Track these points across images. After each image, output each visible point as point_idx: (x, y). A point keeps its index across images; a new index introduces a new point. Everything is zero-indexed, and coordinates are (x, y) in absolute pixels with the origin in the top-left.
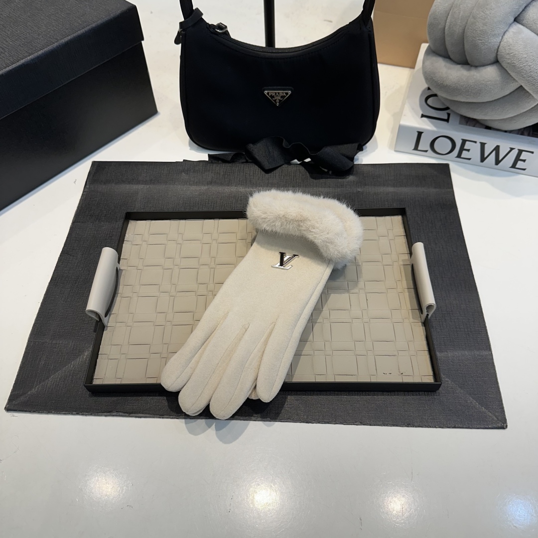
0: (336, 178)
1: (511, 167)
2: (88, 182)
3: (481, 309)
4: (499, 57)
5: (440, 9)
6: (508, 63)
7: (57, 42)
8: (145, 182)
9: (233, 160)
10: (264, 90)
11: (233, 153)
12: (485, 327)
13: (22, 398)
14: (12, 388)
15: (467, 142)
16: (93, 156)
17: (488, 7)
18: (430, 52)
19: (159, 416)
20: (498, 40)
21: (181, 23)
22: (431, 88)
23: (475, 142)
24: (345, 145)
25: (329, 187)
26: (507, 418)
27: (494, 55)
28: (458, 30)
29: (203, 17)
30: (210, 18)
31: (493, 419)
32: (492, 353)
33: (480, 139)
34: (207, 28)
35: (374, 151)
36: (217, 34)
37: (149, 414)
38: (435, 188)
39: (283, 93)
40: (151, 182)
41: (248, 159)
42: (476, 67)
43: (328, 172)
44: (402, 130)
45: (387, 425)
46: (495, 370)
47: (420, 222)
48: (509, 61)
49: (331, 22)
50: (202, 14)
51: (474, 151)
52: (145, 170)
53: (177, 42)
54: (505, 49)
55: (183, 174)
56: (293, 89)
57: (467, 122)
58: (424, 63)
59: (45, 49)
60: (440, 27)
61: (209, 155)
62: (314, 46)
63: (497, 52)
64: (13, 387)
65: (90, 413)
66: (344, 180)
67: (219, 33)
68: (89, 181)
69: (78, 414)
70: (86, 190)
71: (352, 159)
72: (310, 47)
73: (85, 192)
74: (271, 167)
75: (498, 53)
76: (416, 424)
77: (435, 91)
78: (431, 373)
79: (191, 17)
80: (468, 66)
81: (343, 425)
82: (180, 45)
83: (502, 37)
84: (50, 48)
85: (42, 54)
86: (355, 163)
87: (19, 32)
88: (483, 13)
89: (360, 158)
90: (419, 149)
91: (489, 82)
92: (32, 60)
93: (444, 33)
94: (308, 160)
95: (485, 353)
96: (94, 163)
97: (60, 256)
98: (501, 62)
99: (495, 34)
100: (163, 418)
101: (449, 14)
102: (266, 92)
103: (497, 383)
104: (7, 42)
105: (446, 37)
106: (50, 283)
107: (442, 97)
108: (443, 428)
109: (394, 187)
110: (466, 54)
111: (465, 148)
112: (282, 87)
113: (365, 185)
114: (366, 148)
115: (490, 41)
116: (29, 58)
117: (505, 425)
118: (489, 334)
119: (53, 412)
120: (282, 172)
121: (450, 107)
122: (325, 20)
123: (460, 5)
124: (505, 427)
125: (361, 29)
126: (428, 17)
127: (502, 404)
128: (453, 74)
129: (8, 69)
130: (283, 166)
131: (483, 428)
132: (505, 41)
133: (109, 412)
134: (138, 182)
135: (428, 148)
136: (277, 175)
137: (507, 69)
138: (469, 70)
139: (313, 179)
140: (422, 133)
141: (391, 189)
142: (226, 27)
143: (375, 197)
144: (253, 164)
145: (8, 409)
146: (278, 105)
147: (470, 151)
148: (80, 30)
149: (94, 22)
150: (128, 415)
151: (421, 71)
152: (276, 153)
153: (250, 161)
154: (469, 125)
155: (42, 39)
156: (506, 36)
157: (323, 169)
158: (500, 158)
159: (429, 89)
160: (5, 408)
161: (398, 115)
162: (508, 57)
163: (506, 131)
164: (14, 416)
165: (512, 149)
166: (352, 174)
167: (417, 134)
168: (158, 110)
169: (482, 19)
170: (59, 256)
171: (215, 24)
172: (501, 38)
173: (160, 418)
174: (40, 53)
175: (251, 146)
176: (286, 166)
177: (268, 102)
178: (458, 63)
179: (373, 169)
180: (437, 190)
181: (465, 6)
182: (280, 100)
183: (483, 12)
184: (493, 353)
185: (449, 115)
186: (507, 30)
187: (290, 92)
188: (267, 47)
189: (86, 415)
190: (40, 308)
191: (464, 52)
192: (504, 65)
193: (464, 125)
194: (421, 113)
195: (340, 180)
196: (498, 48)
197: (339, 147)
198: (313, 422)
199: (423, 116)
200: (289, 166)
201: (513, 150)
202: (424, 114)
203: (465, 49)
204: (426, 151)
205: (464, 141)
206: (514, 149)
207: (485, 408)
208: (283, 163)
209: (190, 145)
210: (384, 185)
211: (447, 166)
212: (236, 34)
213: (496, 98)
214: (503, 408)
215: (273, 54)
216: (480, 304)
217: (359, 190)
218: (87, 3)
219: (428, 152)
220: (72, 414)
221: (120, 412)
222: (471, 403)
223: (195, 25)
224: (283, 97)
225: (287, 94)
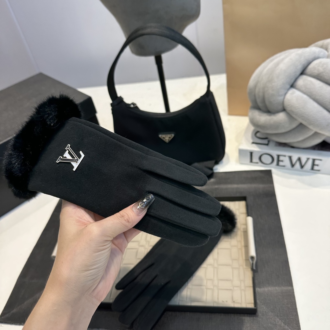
1: (311, 170)
3: (288, 259)
13: (7, 315)
14: (3, 309)
15: (280, 157)
17: (273, 81)
21: (111, 104)
23: (285, 156)
27: (282, 106)
28: (261, 94)
33: (288, 154)
34: (125, 105)
36: (131, 108)
38: (262, 184)
39: (170, 136)
42: (274, 113)
50: (123, 99)
51: (286, 162)
56: (175, 133)
62: (183, 110)
67: (133, 107)
71: (211, 169)
72: (181, 111)
75: (284, 106)
77: (258, 129)
78: (253, 301)
79: (116, 100)
80: (270, 113)
86: (214, 172)
88: (271, 85)
89: (218, 168)
90: (253, 162)
93: (255, 97)
95: (290, 288)
98: (286, 110)
99: (280, 95)
102: (160, 136)
103: (296, 309)
105: (256, 99)
107: (262, 132)
110: (268, 107)
111: (280, 160)
112: (169, 133)
113: (220, 184)
114: (221, 163)
115: (277, 99)
118: (292, 275)
121: (268, 137)
127: (299, 323)
135: (258, 161)
138: (270, 115)
140: (253, 153)
141: (235, 186)
142: (136, 104)
146: (168, 142)
147: (284, 161)
154: (281, 146)
158: (303, 165)
163: (303, 149)
164: (1, 326)
165: (308, 159)
167: (249, 154)
169: (271, 88)
172: (283, 97)
177: (162, 141)
179: (225, 175)
182: (168, 140)
184: (294, 288)
185: (269, 141)
186: (287, 93)
187: (173, 135)
194: (251, 141)
196: (283, 102)
197: (205, 163)
199: (253, 143)
203: (266, 105)
204: (257, 163)
206: (310, 159)
207: (287, 326)
210: (231, 184)
211: (270, 171)
213: (289, 130)
214: (299, 326)
215: (161, 116)
217: (216, 186)
222: (278, 322)
223: (118, 104)
224: (170, 138)
225: (172, 136)
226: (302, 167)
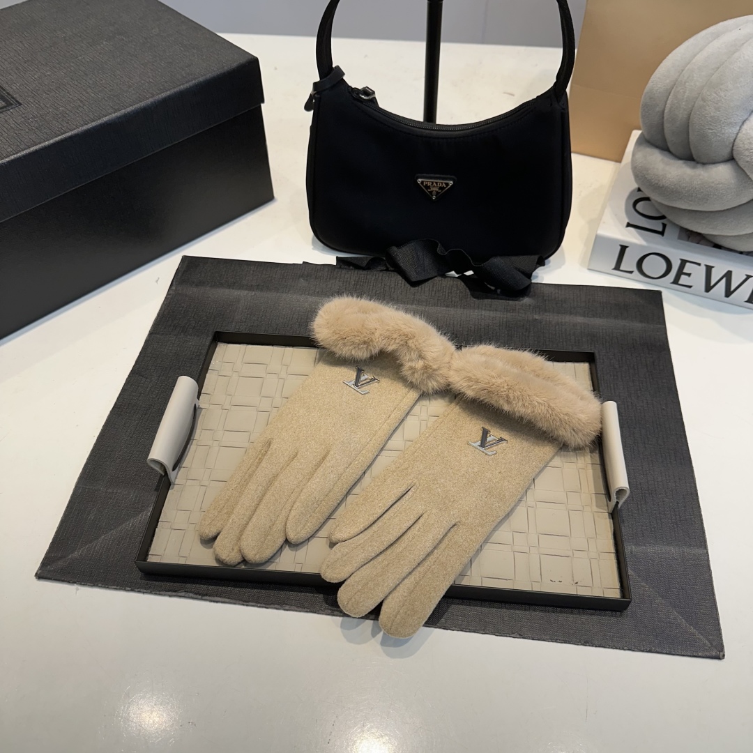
0: (506, 300)
1: (746, 302)
2: (174, 283)
3: (696, 490)
4: (735, 153)
5: (659, 86)
6: (747, 162)
7: (152, 97)
8: (250, 288)
9: (368, 267)
10: (418, 178)
11: (370, 257)
12: (701, 516)
13: (60, 564)
14: (47, 548)
15: (688, 264)
16: (183, 250)
17: (721, 87)
18: (643, 141)
19: (242, 603)
20: (735, 130)
21: (315, 84)
22: (642, 189)
23: (699, 264)
24: (521, 257)
25: (496, 310)
26: (724, 644)
27: (729, 150)
28: (681, 115)
29: (344, 78)
30: (354, 80)
31: (704, 644)
32: (707, 552)
33: (705, 260)
34: (349, 92)
35: (560, 267)
36: (361, 100)
37: (229, 598)
38: (641, 322)
39: (442, 183)
40: (259, 287)
41: (389, 266)
42: (704, 164)
43: (495, 291)
44: (600, 243)
45: (556, 641)
46: (711, 575)
47: (617, 366)
48: (748, 159)
49: (513, 95)
50: (344, 74)
51: (697, 276)
52: (252, 272)
53: (307, 107)
54: (743, 143)
55: (301, 280)
56: (456, 178)
57: (689, 237)
58: (634, 155)
59: (136, 106)
60: (658, 109)
61: (337, 257)
62: (488, 124)
63: (733, 146)
64: (50, 547)
65: (149, 591)
66: (517, 302)
67: (365, 99)
68: (176, 282)
69: (132, 590)
70: (171, 292)
71: (529, 276)
72: (482, 126)
73: (170, 295)
74: (419, 279)
75: (735, 148)
76: (596, 643)
77: (647, 193)
78: (617, 585)
79: (329, 77)
80: (693, 163)
81: (494, 636)
82: (312, 111)
83: (741, 127)
84: (143, 104)
85: (132, 111)
86: (533, 281)
87: (104, 81)
88: (715, 95)
89: (540, 275)
90: (621, 268)
91: (721, 186)
92: (119, 118)
93: (663, 118)
94: (470, 273)
95: (700, 551)
96: (185, 258)
97: (129, 376)
98: (737, 160)
99: (731, 123)
100: (247, 605)
101: (670, 93)
102: (420, 180)
103: (713, 594)
104: (87, 93)
105: (665, 122)
106: (111, 412)
107: (656, 201)
108: (634, 651)
109: (584, 316)
110: (692, 147)
111: (685, 271)
112: (442, 176)
113: (546, 311)
114: (549, 262)
115: (723, 131)
116: (114, 115)
117: (722, 654)
118: (705, 526)
119: (100, 585)
120: (433, 286)
121: (666, 215)
122: (505, 93)
123: (685, 83)
124: (721, 657)
125: (551, 105)
126: (643, 96)
127: (719, 624)
128: (672, 171)
129: (85, 128)
130: (436, 278)
131: (690, 656)
132: (744, 132)
133: (175, 591)
134: (241, 287)
135: (634, 268)
136: (427, 289)
137: (745, 169)
138: (694, 167)
139: (475, 298)
140: (627, 247)
141: (580, 319)
142: (374, 92)
143: (557, 327)
144: (395, 273)
145: (40, 576)
146: (434, 197)
147: (692, 276)
148: (183, 84)
149: (202, 76)
150: (200, 597)
151: (630, 167)
152: (427, 261)
153: (391, 269)
154: (692, 242)
155: (133, 92)
156: (745, 127)
157: (489, 286)
158: (732, 289)
159: (639, 190)
160: (36, 574)
161: (595, 222)
162: (747, 153)
163: (741, 253)
165: (748, 277)
166: (528, 296)
167: (619, 248)
168: (275, 195)
169: (713, 102)
170: (127, 377)
171: (360, 88)
172: (738, 128)
173: (243, 605)
174: (129, 109)
175: (395, 248)
176: (439, 278)
177: (422, 193)
178: (680, 158)
179: (557, 291)
180: (644, 325)
181: (692, 84)
182: (437, 193)
183: (715, 93)
184: (709, 551)
185: (664, 226)
186: (747, 119)
187: (451, 182)
188: (426, 123)
189: (144, 593)
190: (96, 445)
191: (688, 143)
192: (741, 163)
193: (683, 240)
194: (627, 221)
195: (511, 302)
196: (734, 141)
197: (514, 258)
198: (454, 628)
199: (629, 225)
200: (443, 279)
201: (750, 279)
202: (631, 223)
203: (690, 140)
204: (631, 272)
205: (683, 262)
206: (751, 277)
207: (694, 627)
208: (436, 274)
209: (313, 243)
210: (571, 313)
211: (659, 293)
212: (386, 103)
213: (729, 207)
214: (719, 630)
215: (432, 132)
216: (695, 484)
217: (537, 317)
218: (195, 51)
219: (633, 273)
220: (125, 590)
221: (191, 592)
222: (675, 619)
223: (333, 87)
224: (441, 188)
225: (447, 184)
226: (728, 293)
